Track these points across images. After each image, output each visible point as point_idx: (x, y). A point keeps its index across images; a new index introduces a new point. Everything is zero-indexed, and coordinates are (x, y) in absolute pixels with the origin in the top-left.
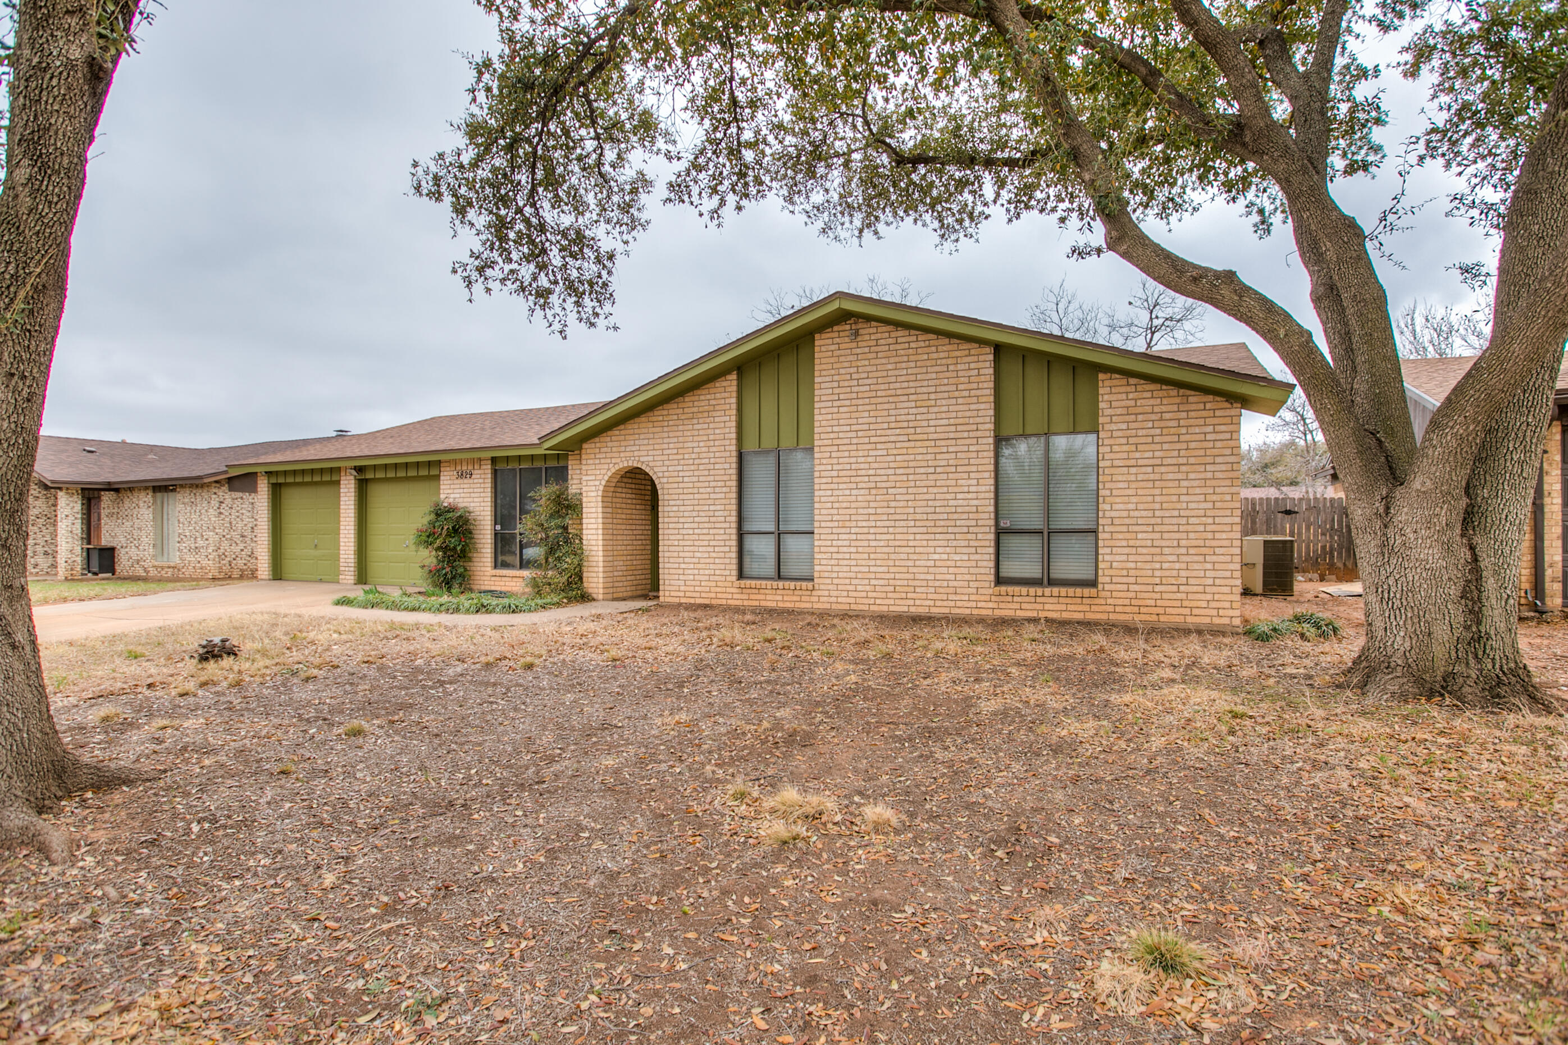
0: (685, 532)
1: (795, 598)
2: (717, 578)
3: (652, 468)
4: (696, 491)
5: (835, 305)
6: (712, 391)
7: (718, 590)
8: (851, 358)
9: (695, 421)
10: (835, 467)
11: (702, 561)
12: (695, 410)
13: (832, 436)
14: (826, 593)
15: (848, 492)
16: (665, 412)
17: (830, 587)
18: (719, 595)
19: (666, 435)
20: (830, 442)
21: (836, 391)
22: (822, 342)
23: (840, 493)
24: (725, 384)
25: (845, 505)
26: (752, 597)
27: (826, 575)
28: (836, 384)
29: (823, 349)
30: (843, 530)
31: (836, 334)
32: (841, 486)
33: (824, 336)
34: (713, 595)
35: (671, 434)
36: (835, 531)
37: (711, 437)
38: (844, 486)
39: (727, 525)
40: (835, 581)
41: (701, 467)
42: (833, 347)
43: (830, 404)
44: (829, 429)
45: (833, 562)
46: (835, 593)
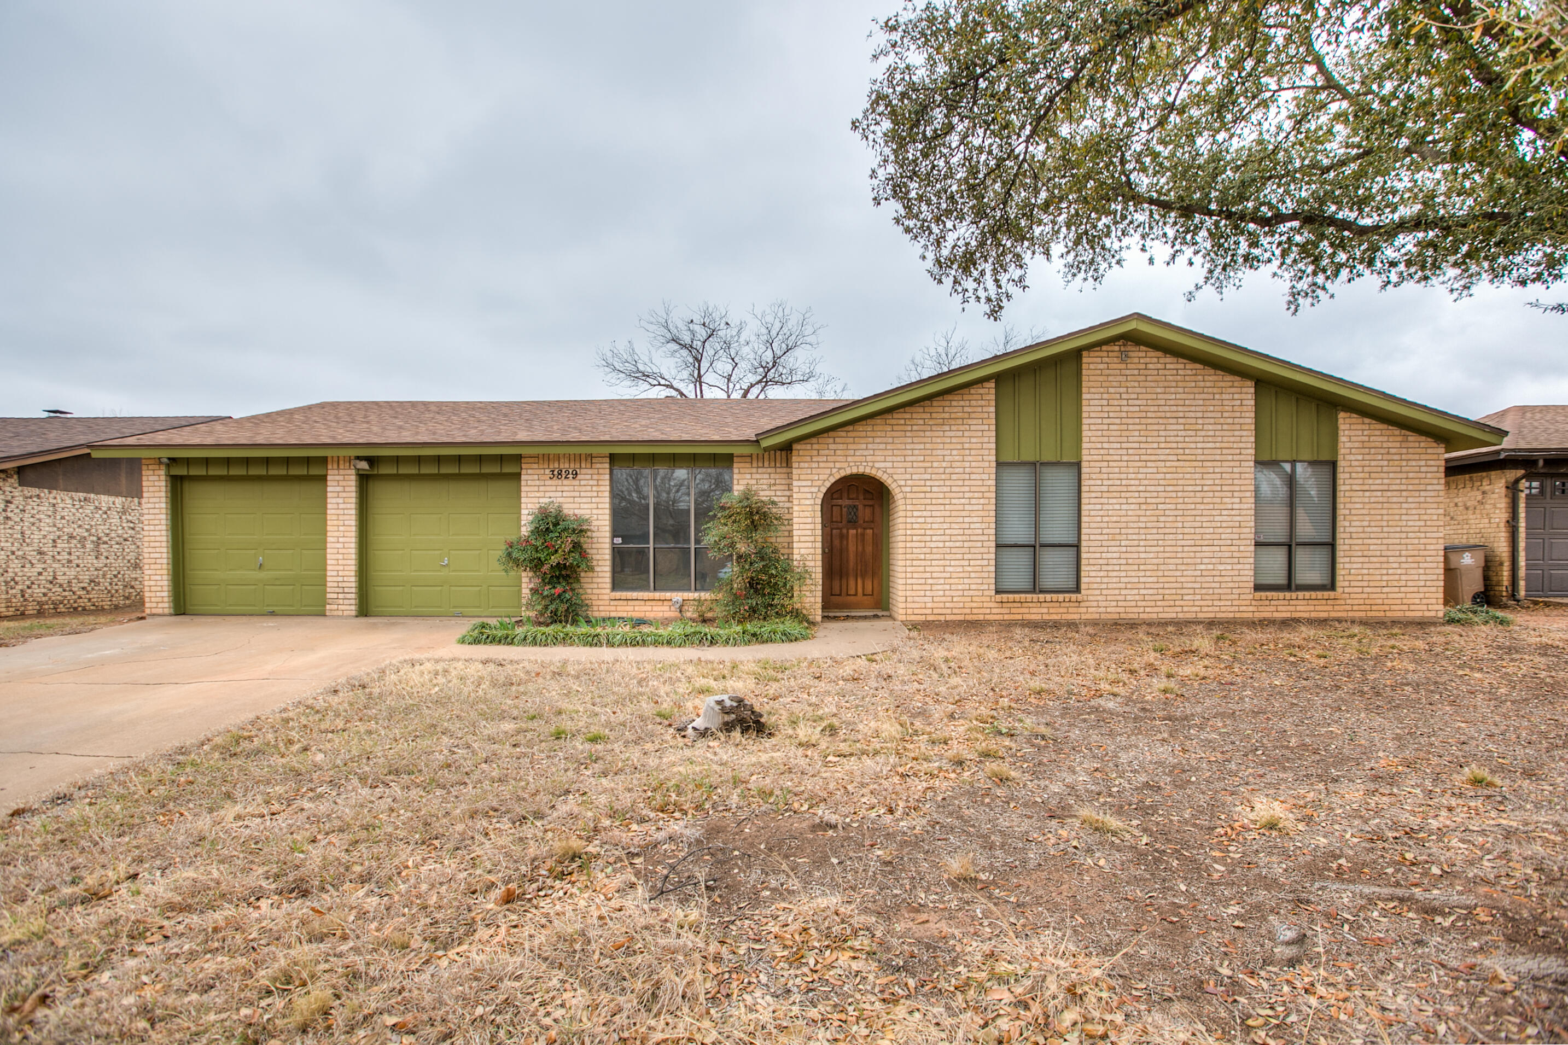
0: (933, 545)
1: (1061, 610)
2: (971, 593)
3: (891, 475)
4: (947, 501)
5: (1133, 325)
6: (965, 397)
7: (974, 605)
8: (1121, 378)
9: (947, 428)
10: (1105, 482)
11: (954, 575)
12: (947, 416)
13: (1102, 452)
14: (1095, 604)
15: (1117, 507)
16: (908, 416)
17: (1099, 598)
18: (975, 611)
19: (910, 440)
20: (1100, 458)
21: (1106, 409)
22: (1090, 360)
23: (1111, 507)
24: (981, 391)
25: (1114, 519)
26: (1013, 611)
27: (1095, 586)
28: (1105, 402)
29: (1092, 366)
30: (1113, 543)
31: (1105, 354)
32: (1111, 501)
33: (1092, 354)
34: (968, 611)
35: (915, 440)
36: (1104, 543)
37: (966, 446)
38: (1114, 501)
39: (986, 538)
40: (1104, 592)
41: (954, 477)
42: (1101, 366)
43: (1100, 421)
44: (1099, 446)
45: (1102, 574)
46: (1104, 604)
